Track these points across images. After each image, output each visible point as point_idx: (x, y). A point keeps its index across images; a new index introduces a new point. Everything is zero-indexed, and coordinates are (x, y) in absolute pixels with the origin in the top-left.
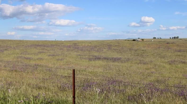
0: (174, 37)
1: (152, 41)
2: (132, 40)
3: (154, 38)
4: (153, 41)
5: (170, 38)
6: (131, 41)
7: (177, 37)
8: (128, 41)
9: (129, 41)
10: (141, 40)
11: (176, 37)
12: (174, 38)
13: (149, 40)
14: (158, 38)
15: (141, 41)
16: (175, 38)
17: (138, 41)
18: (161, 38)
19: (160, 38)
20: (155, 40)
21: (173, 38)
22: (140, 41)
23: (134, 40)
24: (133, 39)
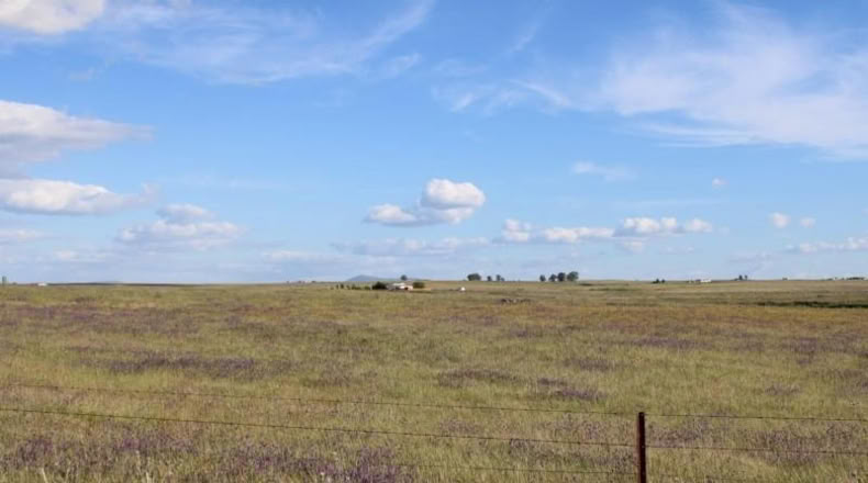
0: (557, 274)
1: (458, 290)
2: (370, 286)
3: (474, 278)
4: (463, 288)
5: (542, 279)
6: (367, 288)
7: (573, 276)
8: (354, 288)
9: (358, 289)
10: (411, 288)
11: (567, 273)
12: (556, 280)
13: (449, 287)
14: (489, 278)
15: (411, 292)
16: (561, 277)
17: (398, 289)
18: (502, 276)
19: (498, 277)
20: (474, 286)
21: (553, 278)
22: (406, 289)
23: (380, 286)
24: (375, 282)
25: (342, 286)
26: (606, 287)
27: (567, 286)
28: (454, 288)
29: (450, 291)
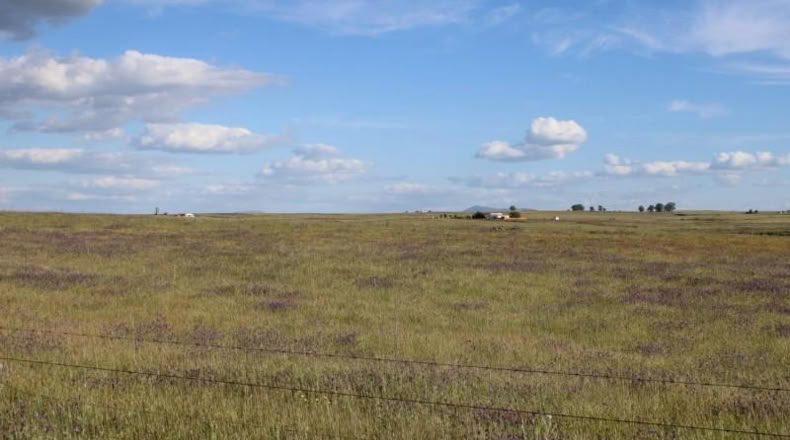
0: (655, 205)
1: (553, 219)
3: (577, 208)
4: (557, 218)
5: (641, 209)
7: (670, 207)
11: (664, 203)
12: (654, 210)
13: (543, 217)
14: (592, 208)
15: (506, 221)
16: (659, 207)
18: (604, 207)
19: (600, 208)
20: (578, 216)
21: (651, 208)
22: (502, 218)
26: (697, 217)
27: (663, 216)
28: (548, 218)
29: (544, 220)
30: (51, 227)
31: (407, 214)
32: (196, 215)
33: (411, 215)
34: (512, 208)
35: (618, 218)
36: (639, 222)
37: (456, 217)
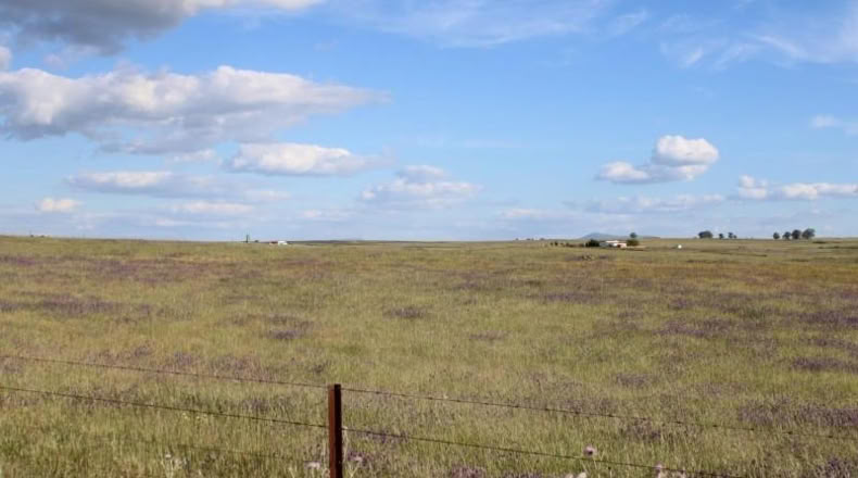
0: (791, 232)
3: (705, 235)
4: (680, 247)
5: (776, 236)
6: (581, 246)
7: (808, 234)
9: (572, 246)
10: (623, 245)
11: (803, 230)
12: (791, 238)
14: (721, 235)
15: (623, 250)
16: (796, 234)
17: (611, 246)
18: (735, 234)
19: (730, 235)
21: (787, 235)
22: (619, 246)
23: (594, 244)
25: (556, 244)
26: (837, 246)
27: (801, 244)
28: (670, 246)
29: (665, 249)
30: (110, 254)
31: (517, 241)
32: (289, 242)
33: (521, 242)
34: (633, 235)
35: (750, 246)
36: (768, 251)
37: (568, 245)
